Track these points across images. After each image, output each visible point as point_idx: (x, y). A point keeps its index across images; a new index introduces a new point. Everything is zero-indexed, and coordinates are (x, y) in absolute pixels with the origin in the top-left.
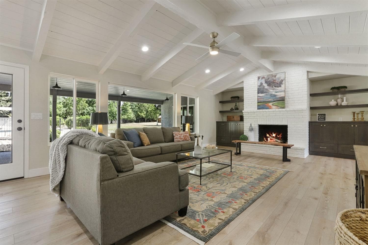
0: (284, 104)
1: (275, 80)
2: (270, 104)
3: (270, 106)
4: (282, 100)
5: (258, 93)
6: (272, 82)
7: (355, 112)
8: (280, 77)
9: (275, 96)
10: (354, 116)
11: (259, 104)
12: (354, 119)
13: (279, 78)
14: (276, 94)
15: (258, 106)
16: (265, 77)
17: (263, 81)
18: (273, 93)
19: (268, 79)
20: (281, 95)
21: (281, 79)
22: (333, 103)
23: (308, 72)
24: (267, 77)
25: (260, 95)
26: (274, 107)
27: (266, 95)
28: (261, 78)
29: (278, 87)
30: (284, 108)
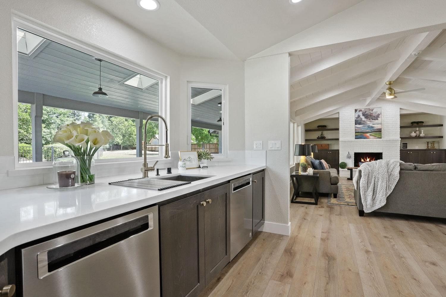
0: (381, 135)
1: (372, 114)
2: (368, 135)
3: (368, 137)
4: (379, 131)
5: (356, 124)
6: (369, 115)
7: (428, 142)
8: (377, 112)
9: (372, 127)
10: (428, 145)
11: (357, 134)
12: (428, 147)
13: (376, 112)
14: (373, 126)
15: (355, 135)
16: (363, 110)
17: (361, 114)
18: (371, 125)
19: (366, 112)
20: (377, 127)
21: (378, 113)
22: (413, 134)
23: (401, 109)
24: (364, 110)
25: (358, 126)
26: (371, 137)
27: (364, 126)
28: (358, 111)
29: (375, 120)
30: (381, 138)
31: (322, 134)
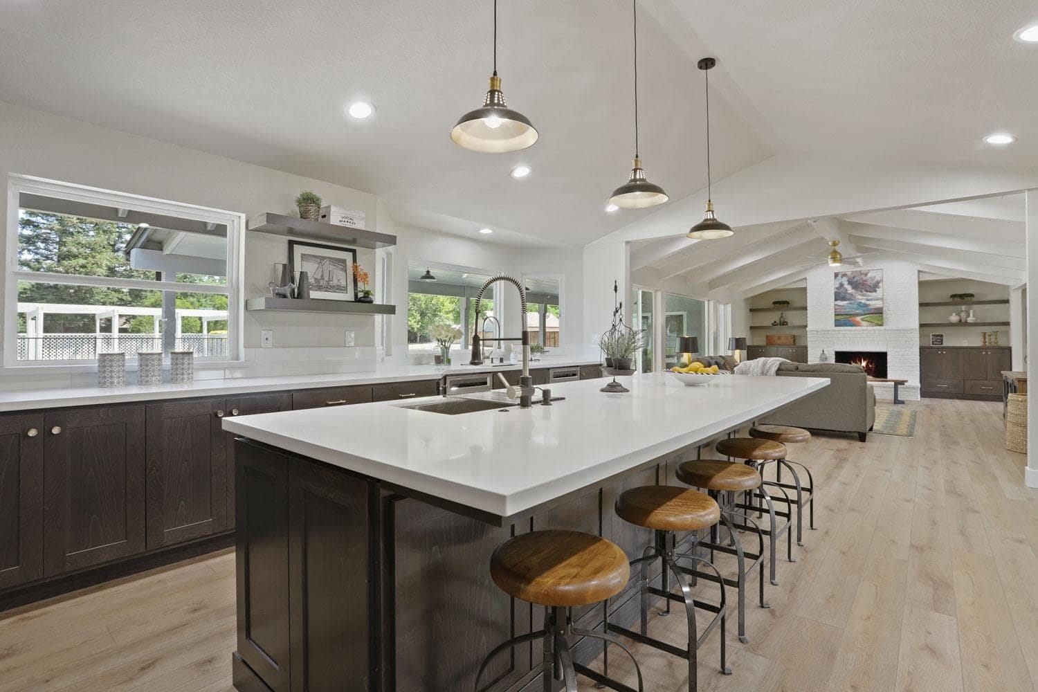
0: (882, 319)
1: (866, 281)
2: (858, 319)
3: (859, 322)
4: (879, 312)
5: (836, 300)
6: (860, 284)
7: (985, 333)
8: (875, 277)
9: (866, 305)
10: (985, 338)
11: (838, 317)
12: (985, 342)
13: (872, 278)
14: (868, 302)
15: (835, 320)
16: (849, 274)
17: (845, 280)
18: (863, 301)
19: (854, 277)
20: (878, 304)
21: (876, 279)
22: (954, 318)
23: (919, 271)
24: (852, 274)
25: (840, 303)
26: (864, 323)
27: (851, 303)
28: (840, 276)
29: (871, 292)
30: (882, 325)
31: (782, 317)
